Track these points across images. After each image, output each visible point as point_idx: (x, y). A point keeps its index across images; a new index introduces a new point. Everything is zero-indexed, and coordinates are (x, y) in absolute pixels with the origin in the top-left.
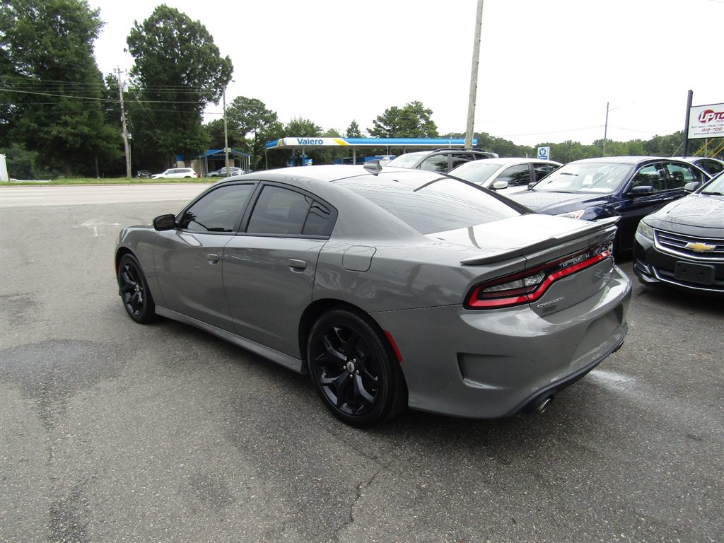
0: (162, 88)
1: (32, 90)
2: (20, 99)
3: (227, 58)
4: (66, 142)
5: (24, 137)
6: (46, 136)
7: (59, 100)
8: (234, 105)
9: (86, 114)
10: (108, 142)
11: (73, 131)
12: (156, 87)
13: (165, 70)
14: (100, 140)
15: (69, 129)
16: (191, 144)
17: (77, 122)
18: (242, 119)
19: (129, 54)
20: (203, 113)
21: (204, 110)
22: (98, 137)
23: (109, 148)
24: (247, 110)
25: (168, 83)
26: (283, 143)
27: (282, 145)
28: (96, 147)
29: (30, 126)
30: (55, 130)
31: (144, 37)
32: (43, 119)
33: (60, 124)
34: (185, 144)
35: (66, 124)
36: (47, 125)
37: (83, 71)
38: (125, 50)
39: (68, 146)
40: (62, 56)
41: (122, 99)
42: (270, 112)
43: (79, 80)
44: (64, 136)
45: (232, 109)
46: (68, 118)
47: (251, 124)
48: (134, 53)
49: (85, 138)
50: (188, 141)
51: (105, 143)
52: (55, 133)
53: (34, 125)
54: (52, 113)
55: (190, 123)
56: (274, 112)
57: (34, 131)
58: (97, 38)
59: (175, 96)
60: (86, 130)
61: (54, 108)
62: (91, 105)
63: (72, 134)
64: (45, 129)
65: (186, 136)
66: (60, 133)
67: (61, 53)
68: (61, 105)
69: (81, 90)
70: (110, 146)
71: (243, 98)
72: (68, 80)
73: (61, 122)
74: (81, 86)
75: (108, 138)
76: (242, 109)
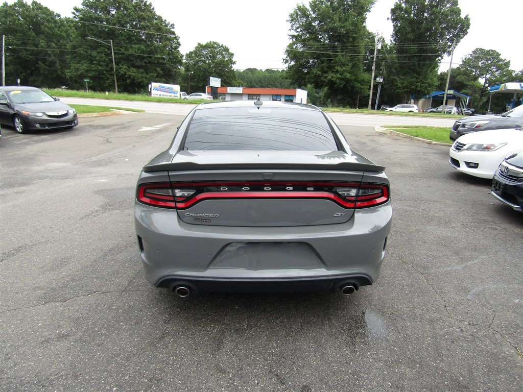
0: (408, 44)
1: (323, 50)
2: (315, 56)
3: (466, 18)
4: (336, 83)
5: (313, 80)
6: (325, 80)
7: (336, 56)
8: (471, 55)
9: (350, 65)
10: (361, 84)
11: (340, 76)
12: (403, 44)
13: (413, 31)
14: (357, 83)
15: (338, 75)
16: (421, 87)
17: (344, 71)
18: (476, 67)
19: (390, 21)
20: (440, 63)
21: (442, 61)
22: (356, 80)
23: (361, 88)
24: (482, 59)
25: (413, 41)
26: (505, 88)
27: (503, 89)
28: (353, 87)
29: (317, 73)
30: (330, 76)
31: (403, 7)
32: (325, 68)
33: (334, 71)
34: (417, 86)
35: (337, 71)
36: (326, 72)
37: (355, 35)
38: (388, 19)
39: (336, 86)
40: (344, 27)
41: (375, 54)
42: (504, 61)
43: (351, 42)
44: (334, 79)
45: (469, 59)
46: (339, 68)
47: (484, 70)
48: (393, 20)
49: (347, 81)
50: (419, 84)
51: (359, 85)
52: (329, 77)
53: (319, 73)
54: (331, 65)
55: (424, 70)
56: (508, 60)
57: (319, 76)
58: (370, 12)
59: (416, 50)
60: (348, 76)
61: (333, 61)
62: (356, 59)
63: (340, 78)
64: (325, 75)
65: (419, 80)
66: (332, 77)
67: (344, 25)
68: (337, 59)
69: (351, 49)
70: (362, 87)
71: (481, 50)
72: (345, 43)
73: (335, 70)
74: (352, 46)
75: (362, 82)
76: (477, 59)
